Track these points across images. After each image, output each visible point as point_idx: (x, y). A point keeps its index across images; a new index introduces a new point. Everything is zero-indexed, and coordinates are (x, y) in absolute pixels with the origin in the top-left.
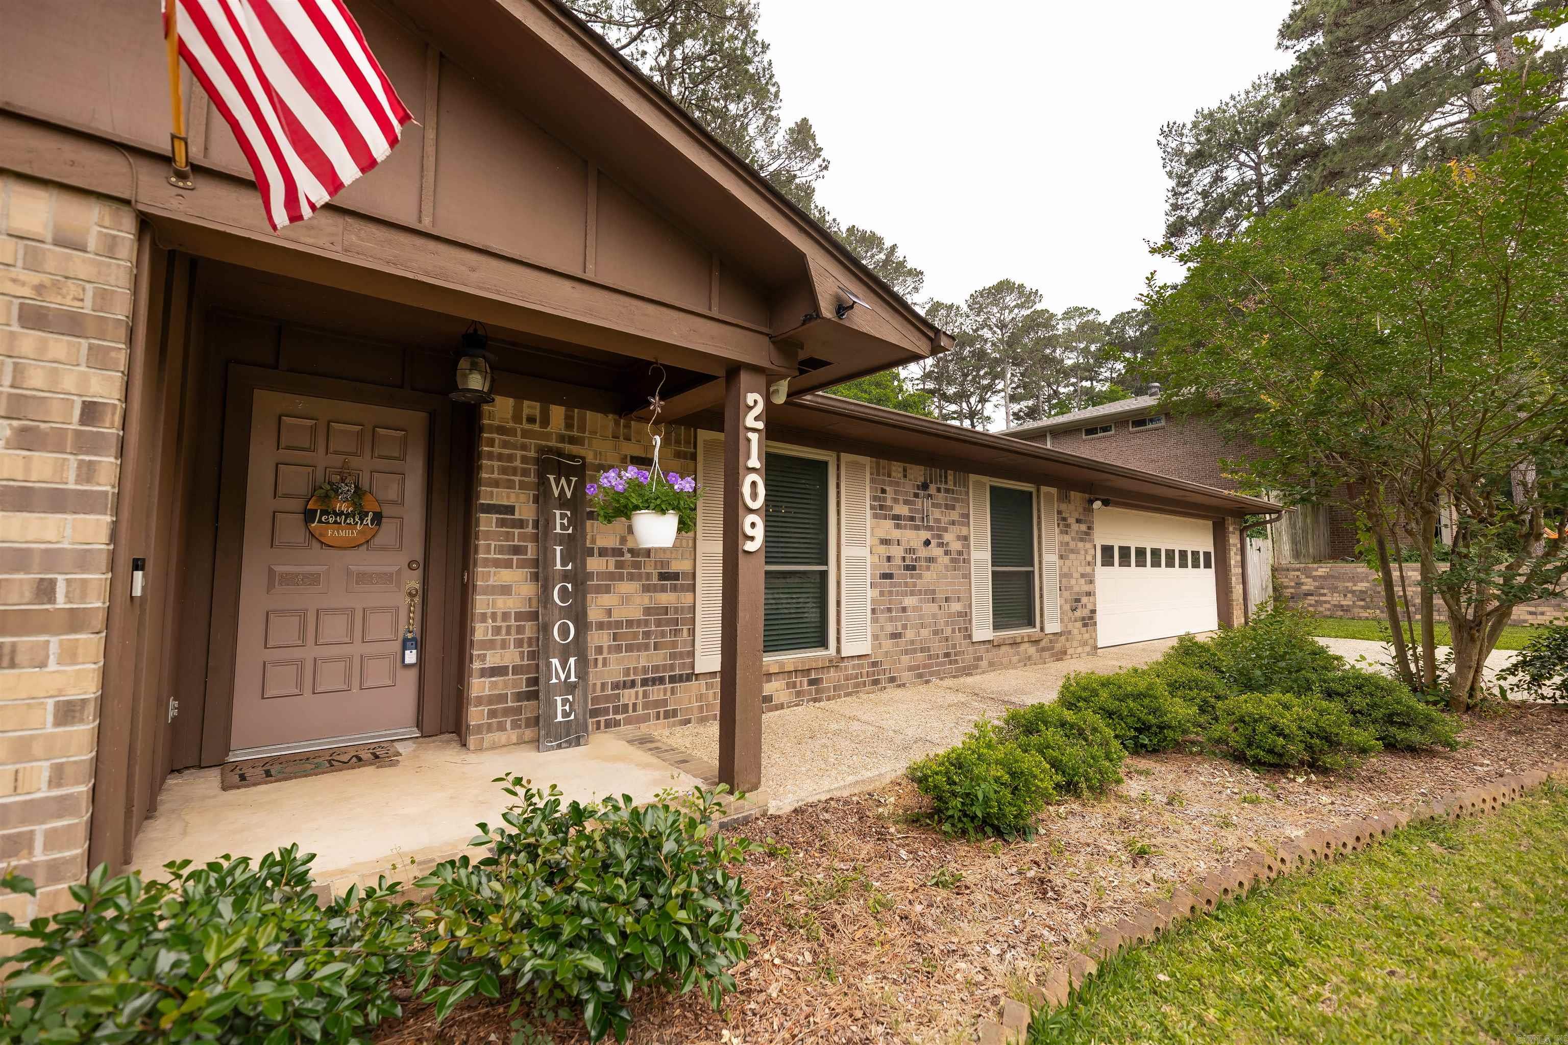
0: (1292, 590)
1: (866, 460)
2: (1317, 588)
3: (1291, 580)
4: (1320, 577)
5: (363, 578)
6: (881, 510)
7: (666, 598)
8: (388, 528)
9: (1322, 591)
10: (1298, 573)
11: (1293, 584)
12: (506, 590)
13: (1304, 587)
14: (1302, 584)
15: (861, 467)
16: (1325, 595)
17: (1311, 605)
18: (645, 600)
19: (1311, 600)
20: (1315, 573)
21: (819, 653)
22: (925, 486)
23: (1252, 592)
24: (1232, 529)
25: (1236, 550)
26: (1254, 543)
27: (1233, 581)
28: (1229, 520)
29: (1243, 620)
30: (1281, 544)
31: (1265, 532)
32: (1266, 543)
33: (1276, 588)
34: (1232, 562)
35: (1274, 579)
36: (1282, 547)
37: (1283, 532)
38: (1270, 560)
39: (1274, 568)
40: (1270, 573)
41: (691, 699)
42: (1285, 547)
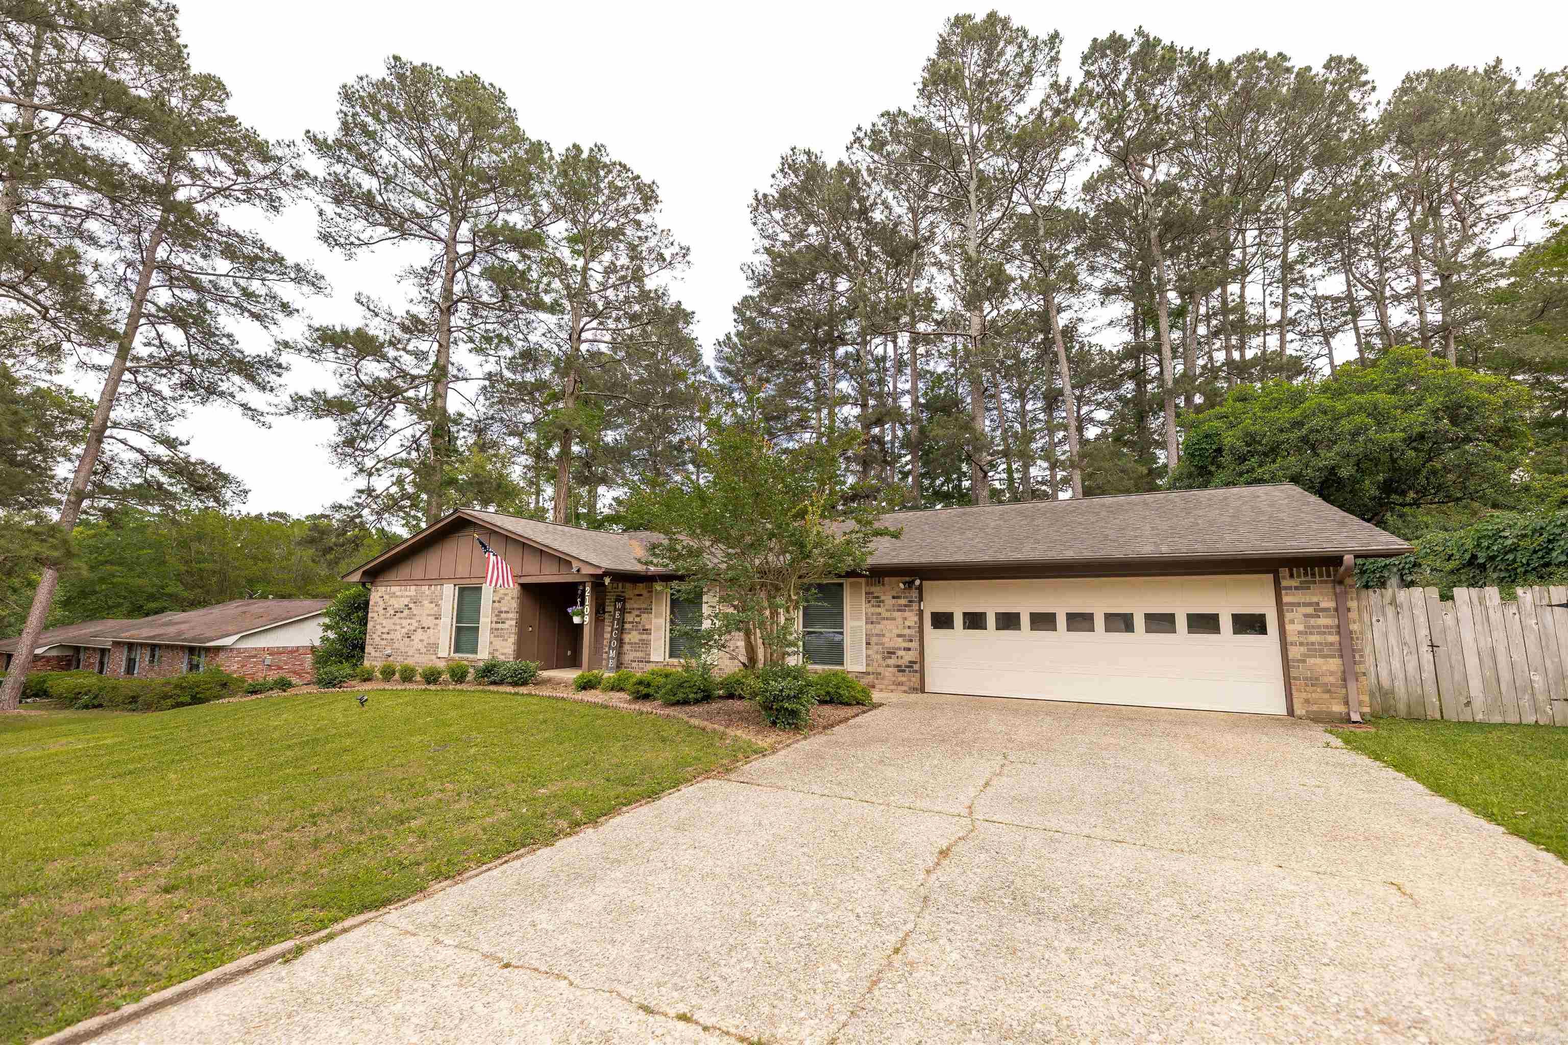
7: (644, 637)
18: (639, 637)
23: (1505, 675)
24: (1294, 583)
25: (1310, 610)
26: (1526, 595)
27: (1295, 652)
28: (1284, 572)
29: (1338, 708)
34: (1293, 627)
41: (649, 669)
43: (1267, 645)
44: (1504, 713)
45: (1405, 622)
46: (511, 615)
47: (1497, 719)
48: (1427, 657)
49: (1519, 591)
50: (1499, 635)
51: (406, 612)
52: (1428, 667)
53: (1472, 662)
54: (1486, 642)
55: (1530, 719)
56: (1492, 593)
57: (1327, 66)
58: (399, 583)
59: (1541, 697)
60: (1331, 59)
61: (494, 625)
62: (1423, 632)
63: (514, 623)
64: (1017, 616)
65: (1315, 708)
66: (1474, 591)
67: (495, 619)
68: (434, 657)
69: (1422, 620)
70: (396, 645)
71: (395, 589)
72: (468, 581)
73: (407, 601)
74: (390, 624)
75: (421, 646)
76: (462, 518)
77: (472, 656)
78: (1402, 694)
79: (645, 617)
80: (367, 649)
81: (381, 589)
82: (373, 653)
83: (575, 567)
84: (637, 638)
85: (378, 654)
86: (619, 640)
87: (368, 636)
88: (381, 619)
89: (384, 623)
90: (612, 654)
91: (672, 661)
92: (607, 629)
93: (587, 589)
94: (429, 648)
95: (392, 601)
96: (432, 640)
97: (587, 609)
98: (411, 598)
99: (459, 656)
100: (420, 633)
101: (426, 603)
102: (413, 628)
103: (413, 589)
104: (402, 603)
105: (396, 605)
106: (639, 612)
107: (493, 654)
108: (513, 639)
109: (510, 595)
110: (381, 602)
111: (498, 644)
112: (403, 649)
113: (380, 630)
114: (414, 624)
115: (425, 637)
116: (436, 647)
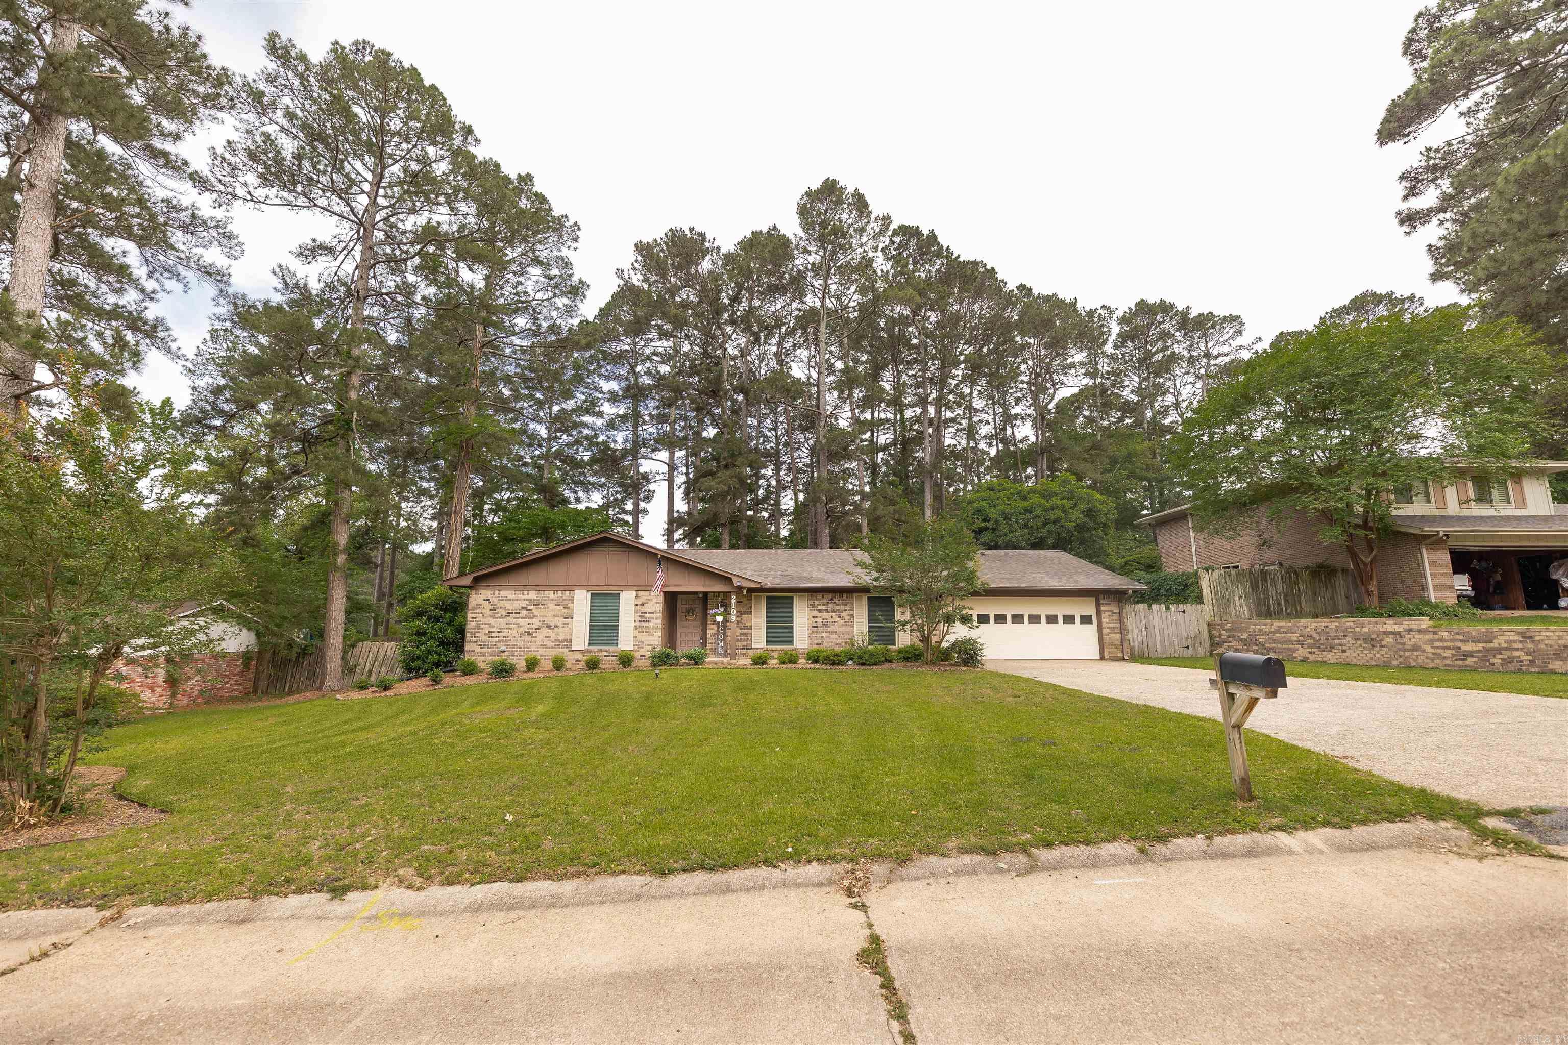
1: (806, 595)
2: (1227, 637)
4: (1229, 630)
5: (694, 627)
6: (812, 608)
7: (746, 631)
8: (698, 618)
9: (1230, 639)
11: (1219, 634)
12: (712, 629)
13: (1223, 637)
15: (804, 598)
18: (741, 631)
19: (1226, 645)
20: (1225, 628)
21: (791, 647)
22: (832, 600)
23: (1167, 640)
24: (1105, 601)
25: (1110, 613)
26: (1173, 608)
27: (1105, 631)
29: (1120, 655)
30: (1229, 606)
31: (1199, 599)
32: (1199, 606)
33: (1211, 637)
34: (1105, 621)
35: (1210, 631)
36: (1232, 609)
37: (1236, 598)
38: (1207, 618)
39: (1209, 624)
40: (1206, 627)
41: (751, 653)
42: (1238, 609)
43: (1092, 629)
44: (1166, 654)
45: (1137, 618)
46: (655, 616)
47: (1164, 656)
48: (1144, 632)
49: (1171, 606)
50: (1165, 624)
51: (524, 613)
52: (1144, 637)
54: (1161, 627)
55: (1173, 656)
56: (1163, 606)
57: (1018, 288)
58: (514, 588)
59: (1176, 647)
60: (1021, 285)
61: (638, 623)
62: (1143, 623)
63: (660, 621)
64: (988, 616)
65: (1112, 655)
66: (1158, 606)
67: (639, 619)
68: (566, 650)
69: (1143, 617)
70: (512, 642)
71: (503, 593)
72: (605, 588)
73: (524, 604)
74: (502, 623)
75: (546, 642)
76: (606, 538)
77: (612, 648)
78: (1137, 648)
79: (745, 617)
80: (468, 647)
81: (486, 593)
82: (478, 650)
83: (737, 582)
84: (739, 632)
85: (485, 650)
86: (725, 634)
87: (468, 635)
88: (488, 619)
89: (493, 623)
90: (720, 644)
91: (770, 647)
92: (709, 626)
93: (734, 597)
94: (557, 643)
95: (501, 604)
96: (561, 637)
97: (733, 611)
98: (530, 601)
99: (595, 648)
100: (545, 631)
101: (552, 606)
102: (534, 627)
103: (532, 593)
104: (517, 605)
105: (509, 606)
106: (740, 614)
107: (639, 645)
108: (659, 634)
109: (655, 600)
110: (486, 604)
111: (644, 637)
112: (522, 645)
113: (486, 628)
114: (536, 623)
115: (552, 634)
116: (567, 643)
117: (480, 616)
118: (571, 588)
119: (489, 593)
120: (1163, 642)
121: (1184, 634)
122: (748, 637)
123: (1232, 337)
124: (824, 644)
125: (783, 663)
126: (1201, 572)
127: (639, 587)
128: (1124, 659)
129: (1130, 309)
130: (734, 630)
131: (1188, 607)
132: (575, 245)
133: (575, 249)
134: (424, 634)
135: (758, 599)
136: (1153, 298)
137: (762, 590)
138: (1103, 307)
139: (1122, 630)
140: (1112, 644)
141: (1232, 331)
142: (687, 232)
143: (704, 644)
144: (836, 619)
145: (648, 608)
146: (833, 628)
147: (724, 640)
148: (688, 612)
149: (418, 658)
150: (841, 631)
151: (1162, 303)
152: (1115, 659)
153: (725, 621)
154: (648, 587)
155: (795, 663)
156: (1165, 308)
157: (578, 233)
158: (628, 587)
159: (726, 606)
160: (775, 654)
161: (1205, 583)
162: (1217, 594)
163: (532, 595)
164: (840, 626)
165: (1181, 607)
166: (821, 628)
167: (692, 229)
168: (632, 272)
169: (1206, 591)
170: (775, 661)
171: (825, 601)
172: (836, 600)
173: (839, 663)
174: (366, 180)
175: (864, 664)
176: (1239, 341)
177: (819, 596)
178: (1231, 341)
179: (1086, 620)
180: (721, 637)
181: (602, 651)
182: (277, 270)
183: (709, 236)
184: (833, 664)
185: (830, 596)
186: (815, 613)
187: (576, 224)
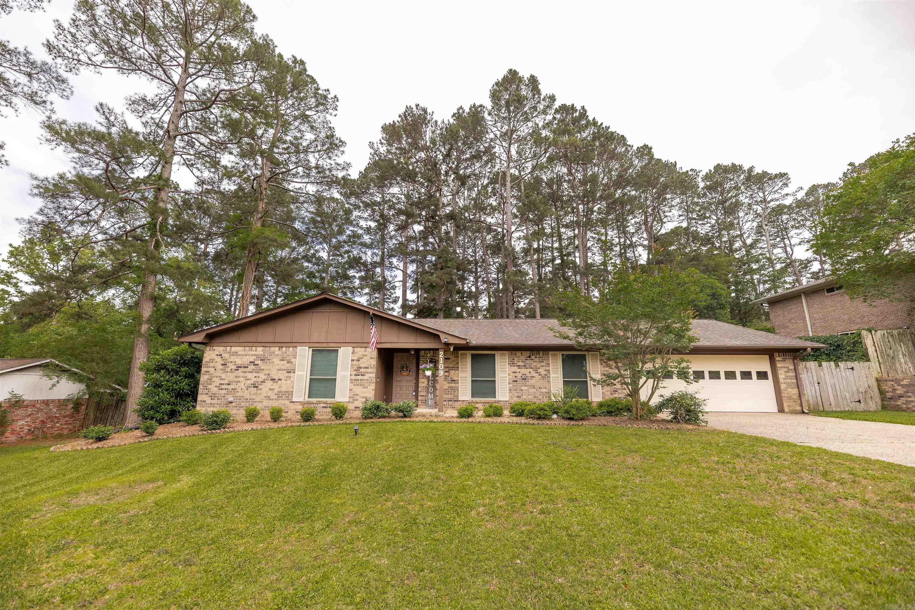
0: (891, 394)
1: (507, 352)
2: (905, 392)
3: (890, 387)
4: (906, 385)
5: (408, 381)
6: (512, 364)
7: (453, 385)
8: (411, 372)
9: (908, 394)
10: (892, 383)
11: (891, 390)
12: (423, 383)
13: (898, 392)
14: (896, 390)
15: (505, 355)
16: (910, 397)
17: (903, 404)
18: (448, 385)
19: (903, 400)
20: (902, 383)
21: (494, 399)
22: (530, 357)
23: (839, 394)
24: (780, 359)
25: (786, 370)
26: (842, 365)
27: (782, 387)
28: (776, 354)
29: (799, 408)
30: (894, 364)
31: (865, 357)
32: (866, 364)
33: (882, 393)
34: (781, 376)
35: (879, 386)
36: (897, 365)
37: (901, 356)
38: (875, 375)
39: (877, 380)
40: (875, 384)
41: (458, 405)
42: (904, 366)
43: (768, 384)
44: (840, 407)
45: (810, 374)
46: (369, 370)
47: (839, 409)
48: (817, 387)
49: (840, 363)
50: (836, 379)
51: (252, 367)
52: (818, 392)
53: (830, 389)
54: (832, 381)
55: (847, 409)
56: (832, 364)
58: (242, 344)
59: (849, 401)
61: (353, 377)
62: (815, 378)
63: (373, 375)
65: (791, 409)
66: (827, 363)
67: (355, 373)
68: (287, 402)
69: (814, 374)
70: (240, 394)
71: (234, 349)
72: (325, 345)
73: (252, 359)
74: (231, 377)
75: (270, 393)
76: (325, 299)
77: (329, 400)
78: (811, 402)
79: (452, 372)
80: (199, 398)
81: (219, 349)
82: (209, 401)
83: (444, 339)
84: (446, 386)
85: (215, 401)
86: (434, 387)
87: (201, 387)
88: (219, 373)
89: (223, 376)
90: (430, 396)
91: (475, 399)
92: (421, 380)
93: (441, 353)
94: (280, 395)
95: (233, 358)
96: (284, 389)
97: (441, 366)
98: (258, 356)
99: (314, 400)
100: (269, 383)
101: (276, 361)
102: (260, 380)
103: (260, 349)
104: (246, 360)
105: (239, 361)
106: (447, 370)
107: (353, 397)
108: (373, 386)
109: (369, 356)
110: (218, 359)
111: (358, 390)
112: (248, 397)
113: (217, 381)
114: (262, 377)
115: (276, 386)
116: (289, 394)
117: (212, 370)
118: (294, 344)
119: (221, 349)
120: (836, 397)
121: (855, 389)
122: (455, 390)
123: (781, 188)
124: (524, 397)
125: (489, 416)
126: (864, 333)
127: (355, 344)
128: (803, 412)
129: (710, 171)
130: (442, 384)
131: (856, 364)
132: (334, 113)
133: (335, 116)
134: (160, 386)
135: (464, 356)
136: (727, 162)
137: (467, 347)
138: (692, 170)
139: (799, 385)
140: (790, 398)
141: (781, 184)
142: (415, 109)
143: (417, 397)
144: (533, 374)
145: (363, 363)
146: (532, 382)
147: (434, 393)
148: (402, 368)
149: (152, 408)
150: (538, 385)
151: (734, 165)
152: (794, 412)
153: (434, 375)
154: (365, 344)
155: (500, 415)
156: (735, 169)
157: (337, 103)
158: (346, 343)
159: (434, 361)
160: (480, 406)
161: (868, 342)
162: (882, 353)
163: (260, 350)
164: (536, 381)
165: (850, 364)
166: (520, 381)
167: (417, 106)
168: (380, 146)
169: (871, 350)
170: (481, 413)
171: (523, 358)
172: (533, 357)
173: (545, 417)
174: (181, 57)
175: (571, 419)
176: (786, 191)
177: (518, 353)
178: (780, 191)
179: (762, 375)
180: (431, 390)
181: (319, 403)
182: (99, 107)
183: (429, 111)
184: (539, 418)
185: (528, 353)
186: (515, 369)
187: (335, 97)
